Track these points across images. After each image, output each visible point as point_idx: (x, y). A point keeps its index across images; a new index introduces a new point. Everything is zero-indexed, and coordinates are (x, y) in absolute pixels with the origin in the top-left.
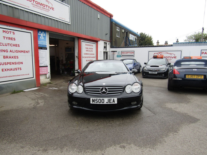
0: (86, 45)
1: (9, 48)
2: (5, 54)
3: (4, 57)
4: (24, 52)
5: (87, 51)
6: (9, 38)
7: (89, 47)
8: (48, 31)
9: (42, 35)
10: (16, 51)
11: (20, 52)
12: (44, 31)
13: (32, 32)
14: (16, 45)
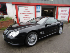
0: (62, 9)
1: (26, 13)
2: (25, 14)
3: (25, 15)
4: (31, 13)
5: (62, 12)
6: (26, 10)
7: (63, 10)
8: (41, 5)
9: (38, 7)
10: (29, 13)
11: (30, 13)
12: (40, 6)
13: (34, 7)
14: (28, 12)
